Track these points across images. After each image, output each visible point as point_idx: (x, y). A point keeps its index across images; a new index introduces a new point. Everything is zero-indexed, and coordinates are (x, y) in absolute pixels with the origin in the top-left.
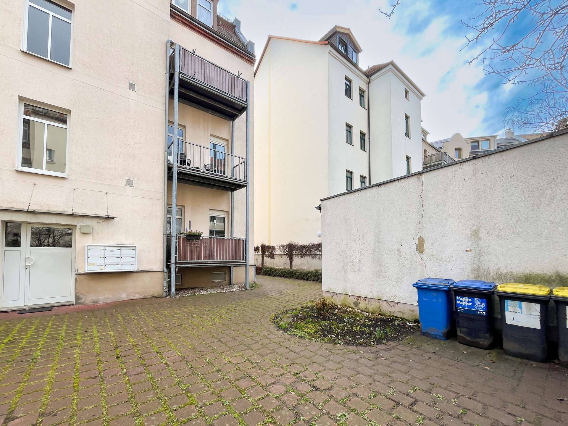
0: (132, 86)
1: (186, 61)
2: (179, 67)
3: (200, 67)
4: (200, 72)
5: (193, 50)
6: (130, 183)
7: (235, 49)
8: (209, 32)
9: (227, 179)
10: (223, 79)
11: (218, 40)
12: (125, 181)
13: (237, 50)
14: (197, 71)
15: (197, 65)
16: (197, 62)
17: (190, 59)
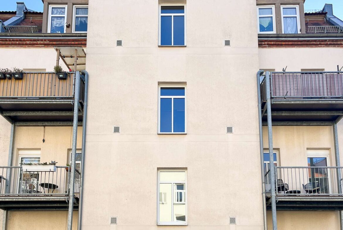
0: (230, 130)
1: (277, 83)
2: (271, 93)
3: (292, 83)
4: (292, 89)
5: (283, 69)
6: (233, 221)
7: (329, 40)
8: (297, 39)
9: (333, 198)
10: (319, 83)
11: (308, 41)
12: (229, 220)
13: (333, 41)
14: (289, 88)
15: (288, 83)
16: (288, 80)
17: (281, 80)
